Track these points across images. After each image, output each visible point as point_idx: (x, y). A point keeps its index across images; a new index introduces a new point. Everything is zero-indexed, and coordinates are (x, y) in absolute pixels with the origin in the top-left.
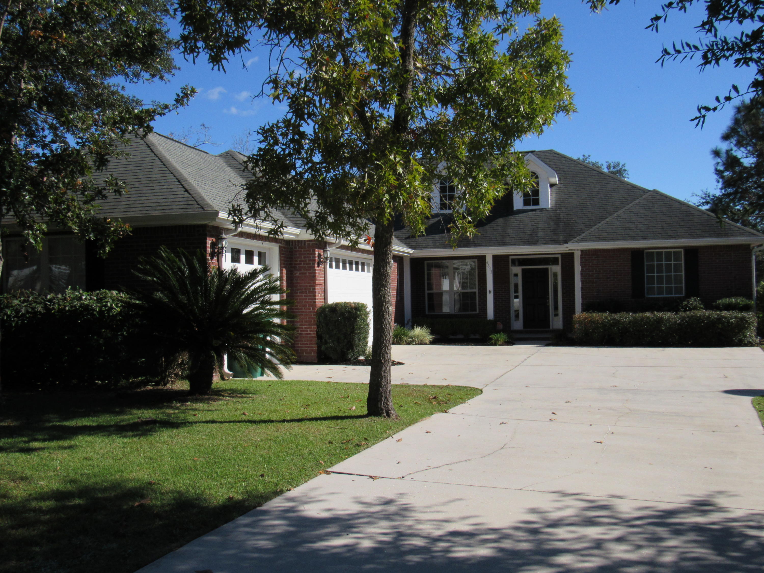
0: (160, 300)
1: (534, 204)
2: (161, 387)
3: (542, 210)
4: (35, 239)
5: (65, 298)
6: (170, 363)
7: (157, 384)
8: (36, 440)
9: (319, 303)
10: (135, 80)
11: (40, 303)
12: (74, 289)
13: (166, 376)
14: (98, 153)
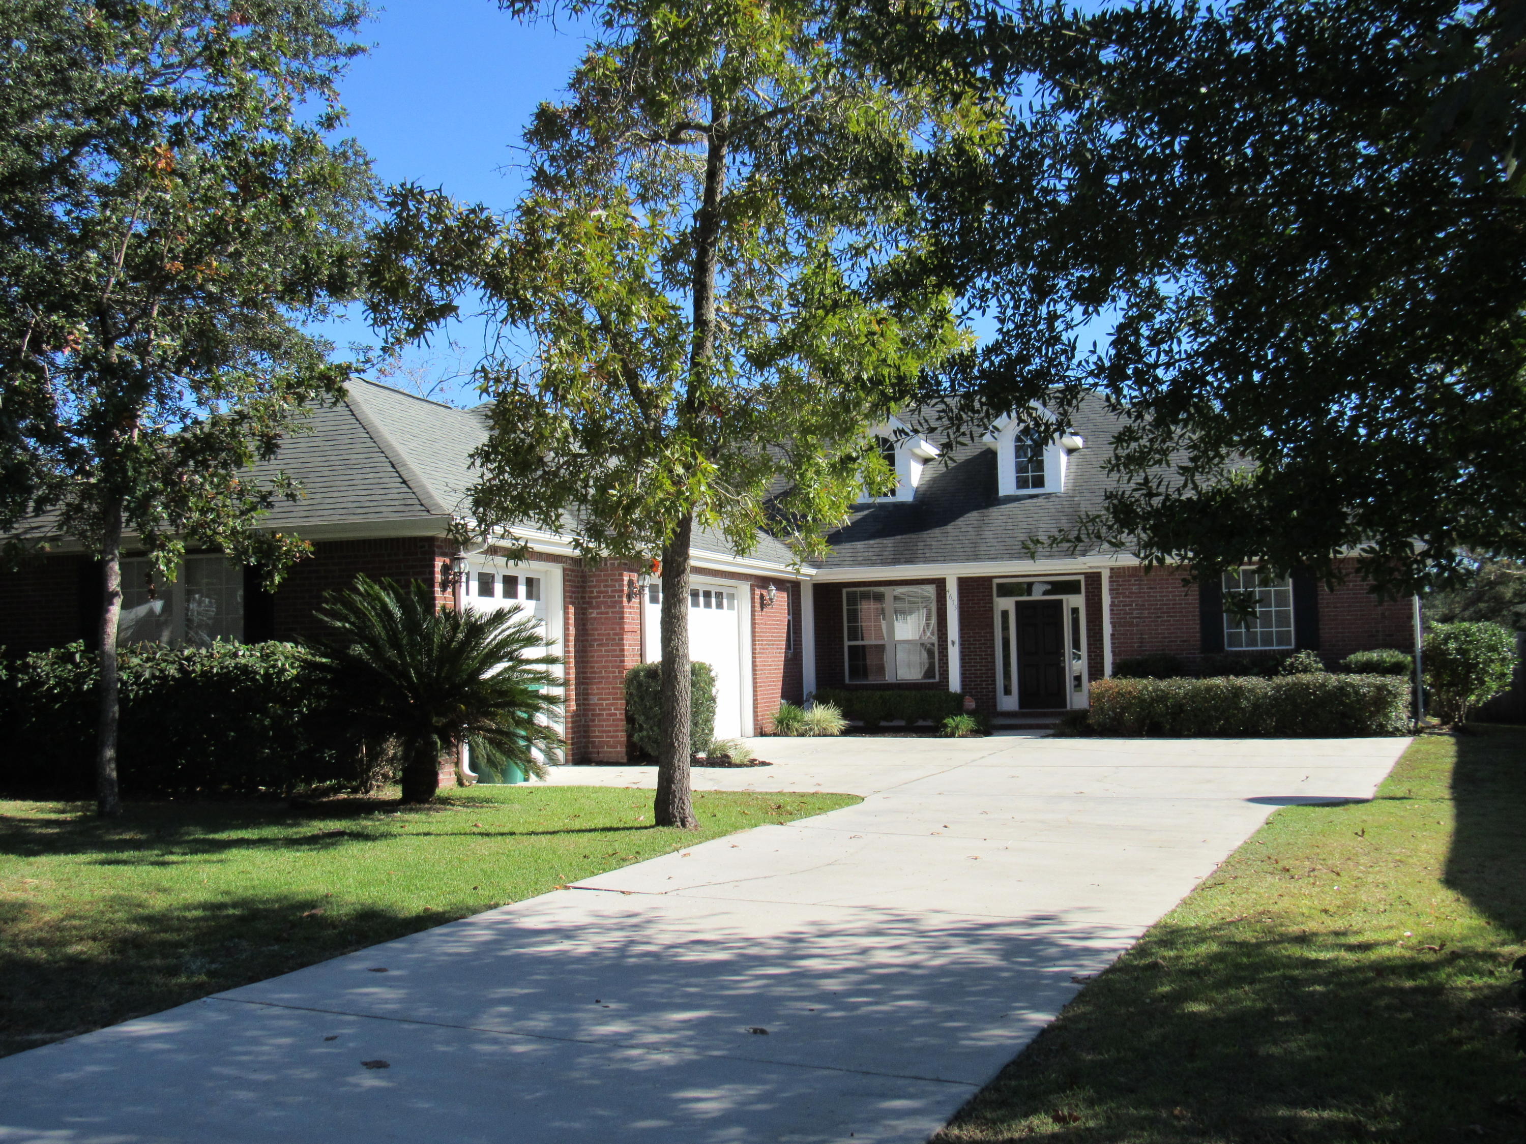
0: (358, 659)
1: (1034, 486)
2: (360, 796)
3: (1048, 496)
4: (167, 565)
5: (212, 655)
6: (375, 755)
7: (355, 790)
8: (172, 853)
9: (631, 662)
10: (321, 317)
11: (173, 663)
12: (226, 640)
13: (369, 778)
14: (262, 435)
